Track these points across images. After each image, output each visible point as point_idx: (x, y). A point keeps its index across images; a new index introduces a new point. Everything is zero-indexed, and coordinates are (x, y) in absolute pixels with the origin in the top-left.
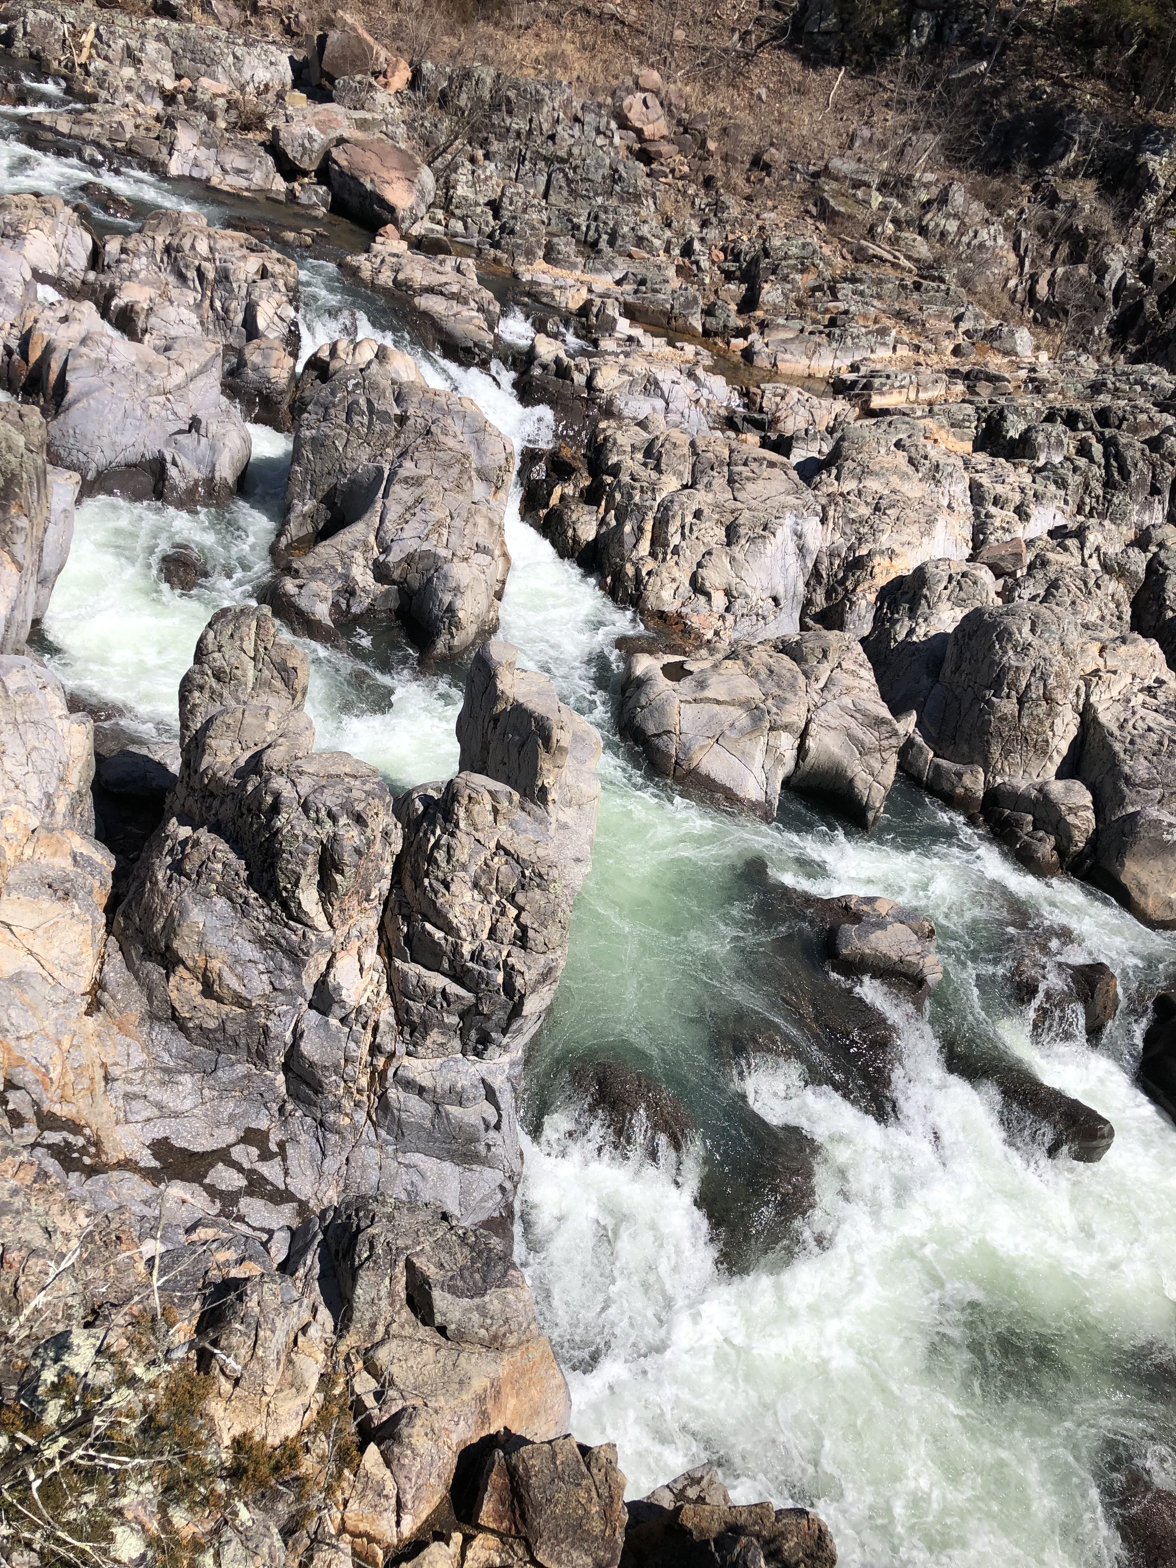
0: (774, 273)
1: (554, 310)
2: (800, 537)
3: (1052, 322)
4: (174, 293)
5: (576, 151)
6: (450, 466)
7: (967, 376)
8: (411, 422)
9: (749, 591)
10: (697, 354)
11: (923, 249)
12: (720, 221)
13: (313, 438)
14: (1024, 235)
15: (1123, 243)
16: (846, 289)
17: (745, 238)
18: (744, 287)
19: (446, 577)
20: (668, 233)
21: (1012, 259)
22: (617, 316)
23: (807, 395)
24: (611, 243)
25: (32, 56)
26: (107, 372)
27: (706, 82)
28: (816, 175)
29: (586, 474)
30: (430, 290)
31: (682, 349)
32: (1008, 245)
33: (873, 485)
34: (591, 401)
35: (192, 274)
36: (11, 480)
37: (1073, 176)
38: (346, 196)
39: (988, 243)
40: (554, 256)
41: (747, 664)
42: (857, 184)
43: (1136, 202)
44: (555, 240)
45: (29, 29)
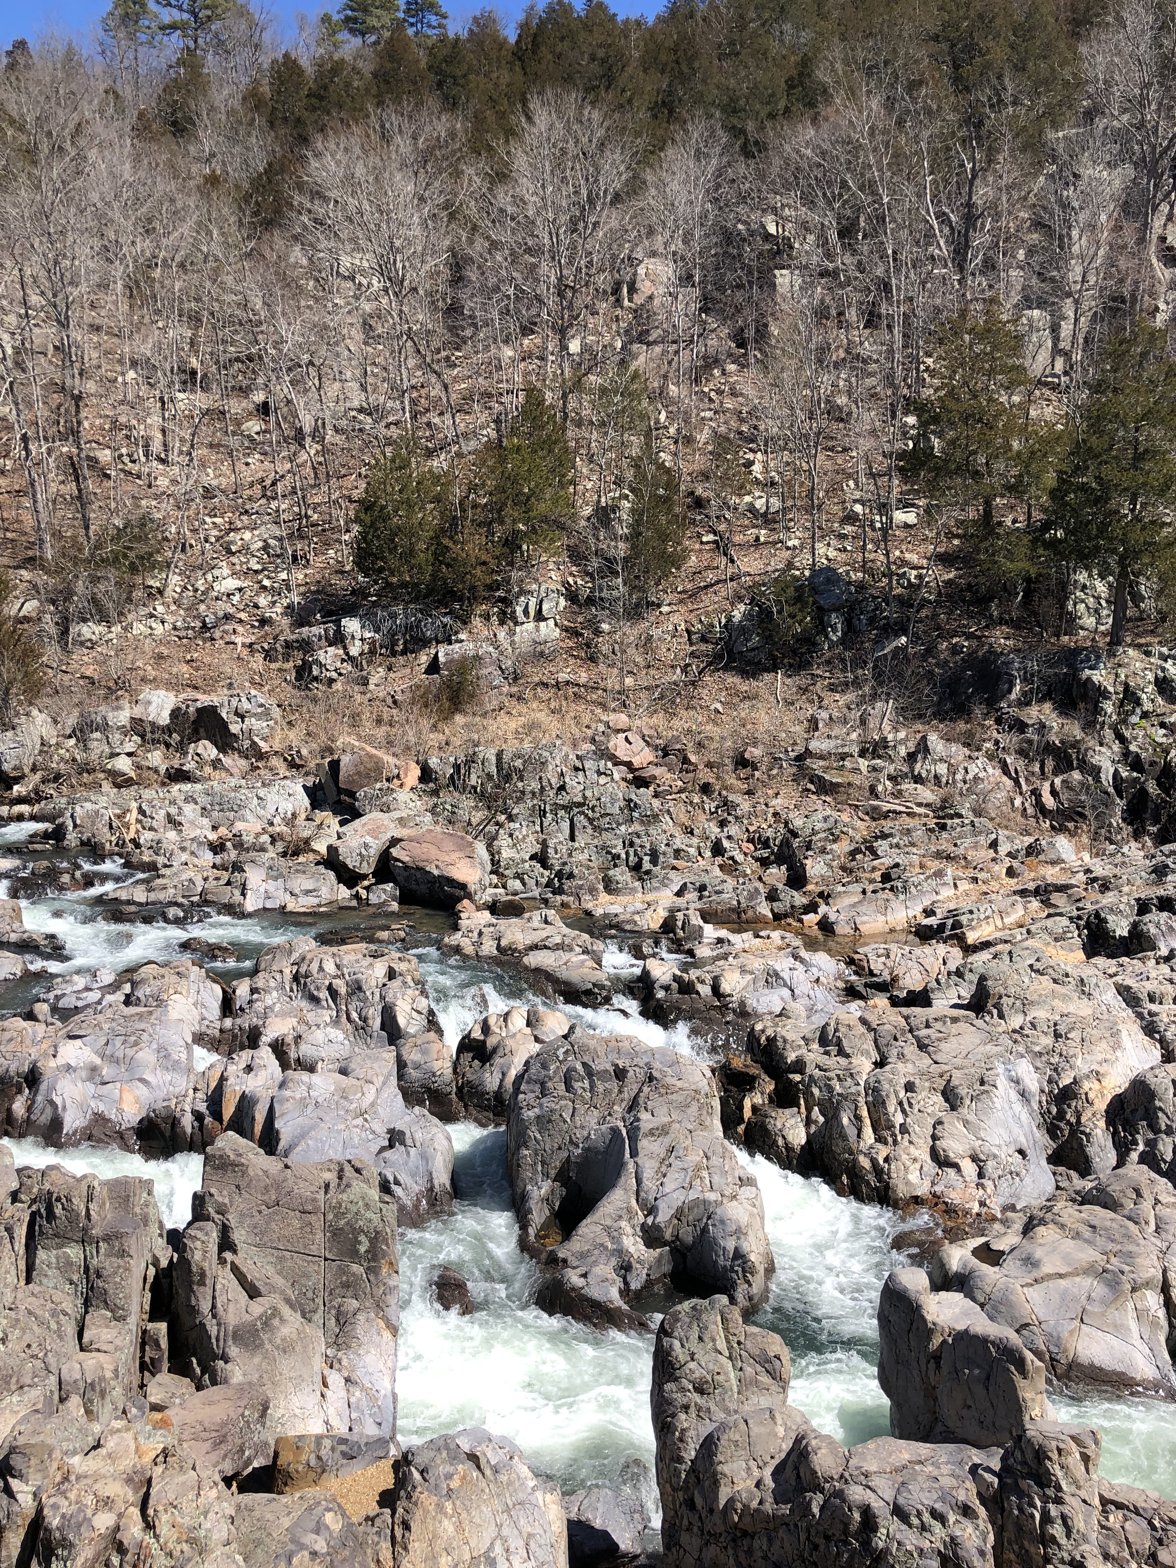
0: (808, 848)
1: (639, 933)
2: (1017, 1082)
3: (1071, 825)
4: (310, 1017)
5: (589, 794)
6: (688, 1106)
7: (1037, 892)
8: (631, 1074)
9: (995, 1151)
10: (783, 938)
11: (927, 794)
12: (737, 818)
13: (538, 1117)
14: (1009, 761)
15: (1101, 745)
16: (882, 846)
17: (764, 826)
18: (784, 868)
19: (722, 1222)
20: (695, 841)
21: (1009, 783)
22: (701, 923)
23: (907, 949)
24: (654, 861)
25: (83, 843)
26: (311, 1108)
27: (666, 712)
28: (800, 758)
29: (767, 1079)
30: (535, 947)
31: (768, 937)
32: (998, 772)
33: (1040, 1014)
34: (724, 1008)
35: (324, 994)
36: (375, 1238)
37: (1028, 704)
38: (414, 886)
39: (981, 775)
40: (613, 886)
41: (1062, 1226)
42: (843, 757)
43: (1097, 710)
44: (611, 873)
45: (78, 822)
